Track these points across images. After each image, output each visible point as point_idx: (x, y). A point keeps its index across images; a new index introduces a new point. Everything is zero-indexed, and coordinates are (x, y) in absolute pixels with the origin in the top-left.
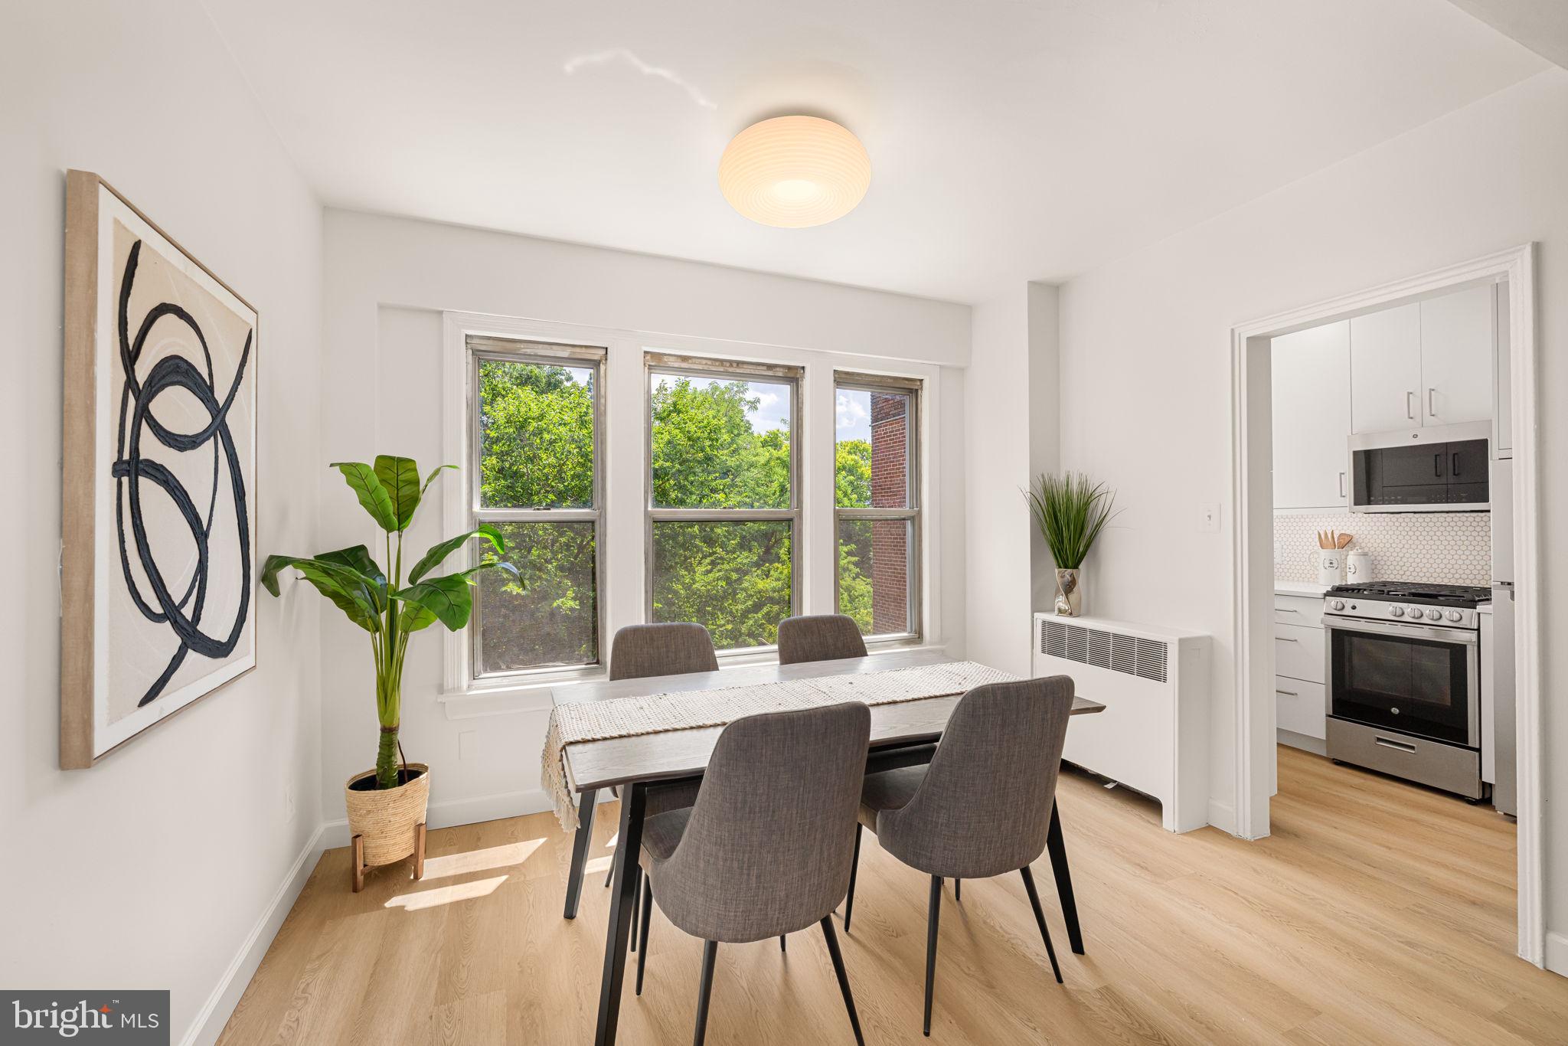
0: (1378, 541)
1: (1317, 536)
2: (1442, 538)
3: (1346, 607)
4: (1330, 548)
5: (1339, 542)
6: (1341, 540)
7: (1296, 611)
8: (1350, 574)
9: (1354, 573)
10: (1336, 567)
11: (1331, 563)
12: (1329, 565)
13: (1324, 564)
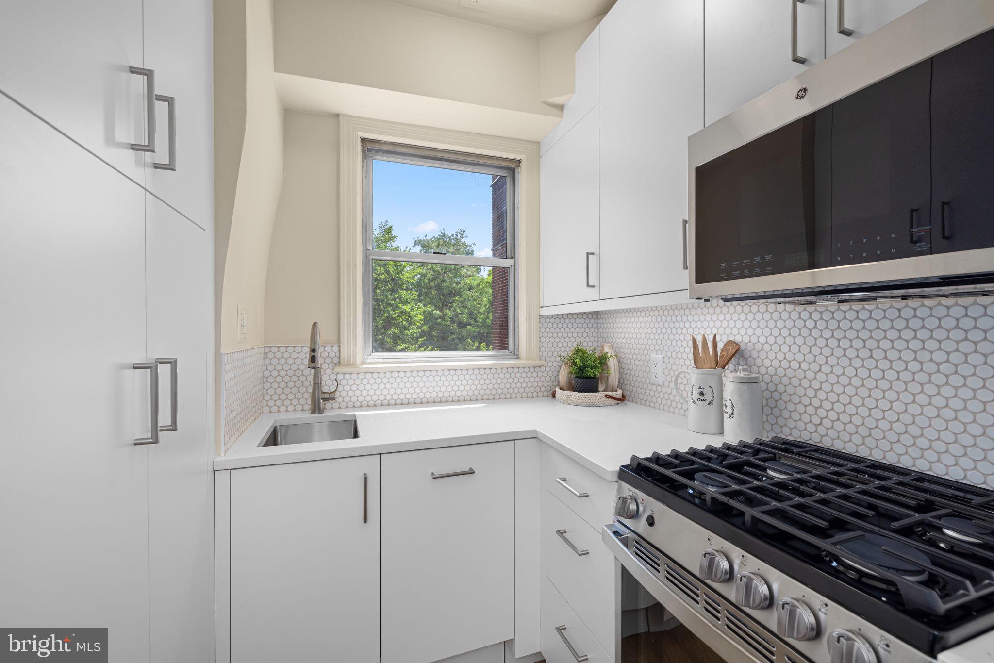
0: (780, 356)
1: (691, 344)
2: (892, 355)
3: (641, 516)
4: (709, 366)
5: (722, 356)
6: (725, 353)
7: (588, 496)
8: (726, 416)
9: (730, 416)
10: (709, 399)
11: (702, 394)
12: (698, 396)
13: (692, 394)
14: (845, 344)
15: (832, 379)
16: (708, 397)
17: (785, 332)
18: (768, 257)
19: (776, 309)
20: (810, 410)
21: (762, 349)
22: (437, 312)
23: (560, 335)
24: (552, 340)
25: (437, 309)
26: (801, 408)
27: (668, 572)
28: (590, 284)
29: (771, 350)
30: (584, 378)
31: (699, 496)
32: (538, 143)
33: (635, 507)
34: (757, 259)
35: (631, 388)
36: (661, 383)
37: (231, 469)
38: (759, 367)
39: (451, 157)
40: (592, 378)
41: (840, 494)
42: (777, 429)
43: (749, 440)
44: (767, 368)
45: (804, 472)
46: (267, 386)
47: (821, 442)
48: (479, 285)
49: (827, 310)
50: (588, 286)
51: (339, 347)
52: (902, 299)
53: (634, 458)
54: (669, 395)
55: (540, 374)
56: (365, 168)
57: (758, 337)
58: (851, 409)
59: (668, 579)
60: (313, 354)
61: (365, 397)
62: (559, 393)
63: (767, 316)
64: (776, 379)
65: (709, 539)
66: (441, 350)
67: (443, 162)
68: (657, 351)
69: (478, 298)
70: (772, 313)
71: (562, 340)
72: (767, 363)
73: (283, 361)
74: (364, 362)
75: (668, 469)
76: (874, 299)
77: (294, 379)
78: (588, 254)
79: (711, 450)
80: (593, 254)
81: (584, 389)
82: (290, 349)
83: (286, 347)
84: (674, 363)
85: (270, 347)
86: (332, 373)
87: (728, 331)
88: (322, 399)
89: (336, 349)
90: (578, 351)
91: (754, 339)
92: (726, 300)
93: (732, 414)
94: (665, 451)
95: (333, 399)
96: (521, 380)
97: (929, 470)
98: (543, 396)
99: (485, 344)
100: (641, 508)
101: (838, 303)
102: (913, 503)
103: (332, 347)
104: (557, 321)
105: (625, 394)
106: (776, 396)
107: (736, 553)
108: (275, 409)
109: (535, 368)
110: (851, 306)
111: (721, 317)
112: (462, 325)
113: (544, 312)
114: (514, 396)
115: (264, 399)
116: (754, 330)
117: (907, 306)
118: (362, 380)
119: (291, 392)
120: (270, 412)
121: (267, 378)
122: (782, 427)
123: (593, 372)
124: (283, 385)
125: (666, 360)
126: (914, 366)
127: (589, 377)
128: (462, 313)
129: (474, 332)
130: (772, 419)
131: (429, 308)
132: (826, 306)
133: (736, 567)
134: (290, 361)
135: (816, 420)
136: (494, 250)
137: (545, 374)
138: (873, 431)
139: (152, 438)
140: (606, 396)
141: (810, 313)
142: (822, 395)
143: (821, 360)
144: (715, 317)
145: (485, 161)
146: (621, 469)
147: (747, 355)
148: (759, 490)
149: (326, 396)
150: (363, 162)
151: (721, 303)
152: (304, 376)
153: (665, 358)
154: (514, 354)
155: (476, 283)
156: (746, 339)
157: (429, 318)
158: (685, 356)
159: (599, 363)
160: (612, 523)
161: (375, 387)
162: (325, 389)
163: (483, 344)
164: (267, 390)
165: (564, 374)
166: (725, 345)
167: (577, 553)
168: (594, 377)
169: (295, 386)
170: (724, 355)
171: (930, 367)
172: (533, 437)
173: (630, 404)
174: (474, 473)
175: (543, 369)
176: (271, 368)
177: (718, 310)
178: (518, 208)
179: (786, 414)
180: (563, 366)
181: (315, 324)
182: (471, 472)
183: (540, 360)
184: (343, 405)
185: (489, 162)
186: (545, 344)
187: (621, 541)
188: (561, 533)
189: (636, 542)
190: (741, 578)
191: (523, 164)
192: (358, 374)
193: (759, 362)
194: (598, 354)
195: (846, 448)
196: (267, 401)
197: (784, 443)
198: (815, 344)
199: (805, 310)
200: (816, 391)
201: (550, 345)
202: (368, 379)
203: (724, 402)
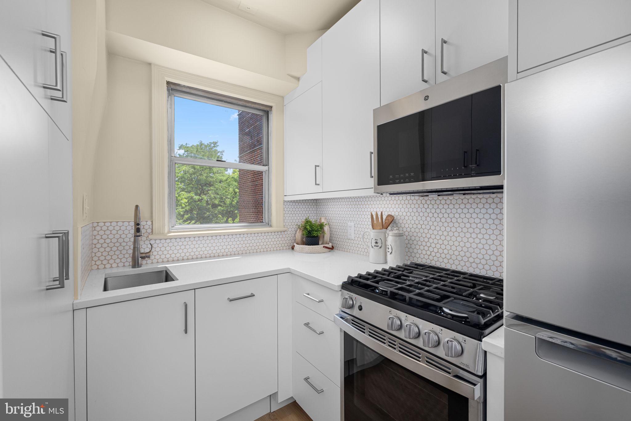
2: (459, 220)
3: (355, 306)
4: (379, 228)
5: (385, 223)
6: (387, 221)
7: (323, 301)
8: (388, 254)
9: (391, 253)
10: (380, 246)
11: (376, 243)
12: (375, 244)
13: (371, 243)
14: (441, 215)
15: (435, 232)
16: (380, 245)
17: (415, 210)
18: (412, 174)
19: (411, 199)
20: (426, 248)
21: (404, 219)
22: (197, 198)
23: (296, 212)
24: (291, 215)
25: (196, 194)
26: (422, 247)
27: (370, 332)
28: (317, 183)
29: (409, 219)
30: (312, 237)
31: (381, 293)
32: (283, 97)
33: (352, 302)
34: (407, 175)
35: (336, 242)
36: (353, 238)
37: (87, 308)
38: (403, 228)
39: (229, 100)
40: (316, 237)
41: (442, 284)
42: (411, 259)
43: (401, 264)
44: (407, 228)
45: (426, 277)
46: (95, 250)
47: (431, 263)
48: (227, 180)
49: (433, 199)
50: (316, 184)
51: (152, 222)
52: (463, 195)
53: (349, 277)
54: (358, 245)
55: (284, 236)
56: (169, 101)
57: (403, 213)
58: (443, 247)
59: (370, 335)
60: (138, 227)
61: (171, 255)
62: (297, 247)
63: (407, 202)
64: (411, 234)
65: (390, 311)
66: (201, 223)
67: (223, 102)
68: (351, 221)
69: (226, 188)
70: (409, 201)
71: (297, 215)
72: (407, 226)
73: (108, 232)
74: (169, 231)
75: (367, 280)
76: (452, 195)
77: (117, 245)
78: (316, 166)
79: (385, 270)
80: (318, 166)
81: (311, 244)
82: (114, 224)
83: (111, 222)
84: (360, 227)
85: (98, 223)
86: (147, 240)
87: (388, 210)
88: (141, 257)
89: (149, 223)
90: (307, 222)
91: (401, 214)
92: (391, 194)
93: (392, 252)
94: (364, 273)
95: (149, 257)
96: (273, 240)
97: (474, 272)
98: (286, 249)
99: (231, 219)
100: (354, 302)
101: (438, 196)
102: (469, 285)
103: (147, 221)
104: (294, 204)
105: (333, 246)
106: (411, 242)
107: (403, 315)
108: (101, 267)
109: (281, 232)
110: (443, 198)
111: (385, 202)
112: (215, 206)
113: (287, 199)
114: (269, 249)
115: (92, 260)
116: (401, 209)
117: (465, 198)
118: (168, 243)
119: (115, 254)
120: (98, 268)
121: (95, 245)
122: (413, 257)
123: (317, 234)
124: (108, 249)
125: (356, 226)
126: (468, 225)
127: (314, 237)
128: (215, 198)
129: (223, 211)
130: (409, 254)
131: (192, 194)
132: (433, 197)
133: (403, 322)
134: (114, 232)
135: (429, 253)
136: (240, 158)
137: (287, 236)
138: (452, 256)
139: (59, 284)
140: (324, 247)
141: (426, 201)
142: (431, 241)
143: (431, 223)
144: (381, 202)
145: (250, 105)
146: (343, 284)
147: (397, 222)
148: (410, 286)
149: (144, 255)
150: (168, 97)
151: (388, 195)
152: (125, 242)
153: (356, 225)
154: (268, 224)
155: (224, 178)
156: (397, 214)
157: (191, 201)
158: (366, 223)
159: (320, 228)
160: (338, 313)
161: (178, 247)
162: (142, 251)
163: (230, 219)
164: (95, 253)
165: (299, 235)
166: (387, 217)
167: (317, 333)
168: (317, 237)
169: (118, 249)
170: (386, 222)
171: (474, 226)
172: (288, 272)
173: (336, 251)
174: (254, 295)
175: (286, 233)
176: (98, 237)
177: (386, 198)
178: (271, 135)
179: (415, 251)
180: (299, 230)
181: (137, 207)
182: (252, 295)
183: (284, 227)
184: (155, 261)
185: (253, 106)
186: (287, 218)
187: (345, 320)
188: (307, 325)
189: (352, 320)
190: (407, 325)
191: (274, 109)
192: (166, 239)
193: (403, 225)
194: (318, 223)
195: (441, 265)
196: (95, 261)
197: (416, 265)
198: (428, 216)
199: (424, 199)
200: (429, 238)
201: (290, 218)
202: (173, 243)
203: (387, 247)
